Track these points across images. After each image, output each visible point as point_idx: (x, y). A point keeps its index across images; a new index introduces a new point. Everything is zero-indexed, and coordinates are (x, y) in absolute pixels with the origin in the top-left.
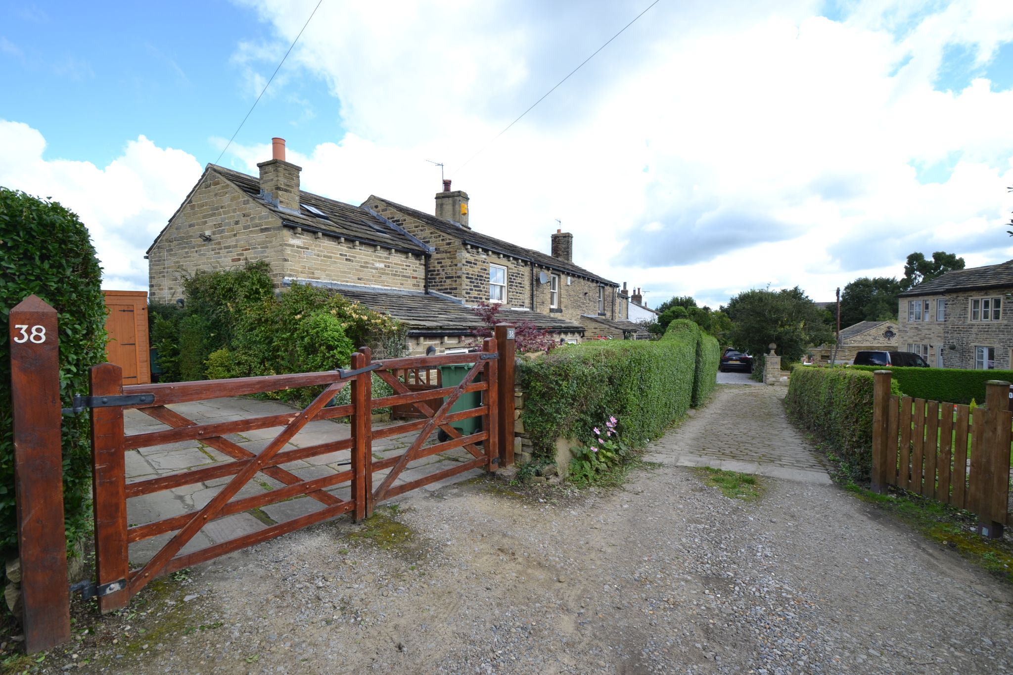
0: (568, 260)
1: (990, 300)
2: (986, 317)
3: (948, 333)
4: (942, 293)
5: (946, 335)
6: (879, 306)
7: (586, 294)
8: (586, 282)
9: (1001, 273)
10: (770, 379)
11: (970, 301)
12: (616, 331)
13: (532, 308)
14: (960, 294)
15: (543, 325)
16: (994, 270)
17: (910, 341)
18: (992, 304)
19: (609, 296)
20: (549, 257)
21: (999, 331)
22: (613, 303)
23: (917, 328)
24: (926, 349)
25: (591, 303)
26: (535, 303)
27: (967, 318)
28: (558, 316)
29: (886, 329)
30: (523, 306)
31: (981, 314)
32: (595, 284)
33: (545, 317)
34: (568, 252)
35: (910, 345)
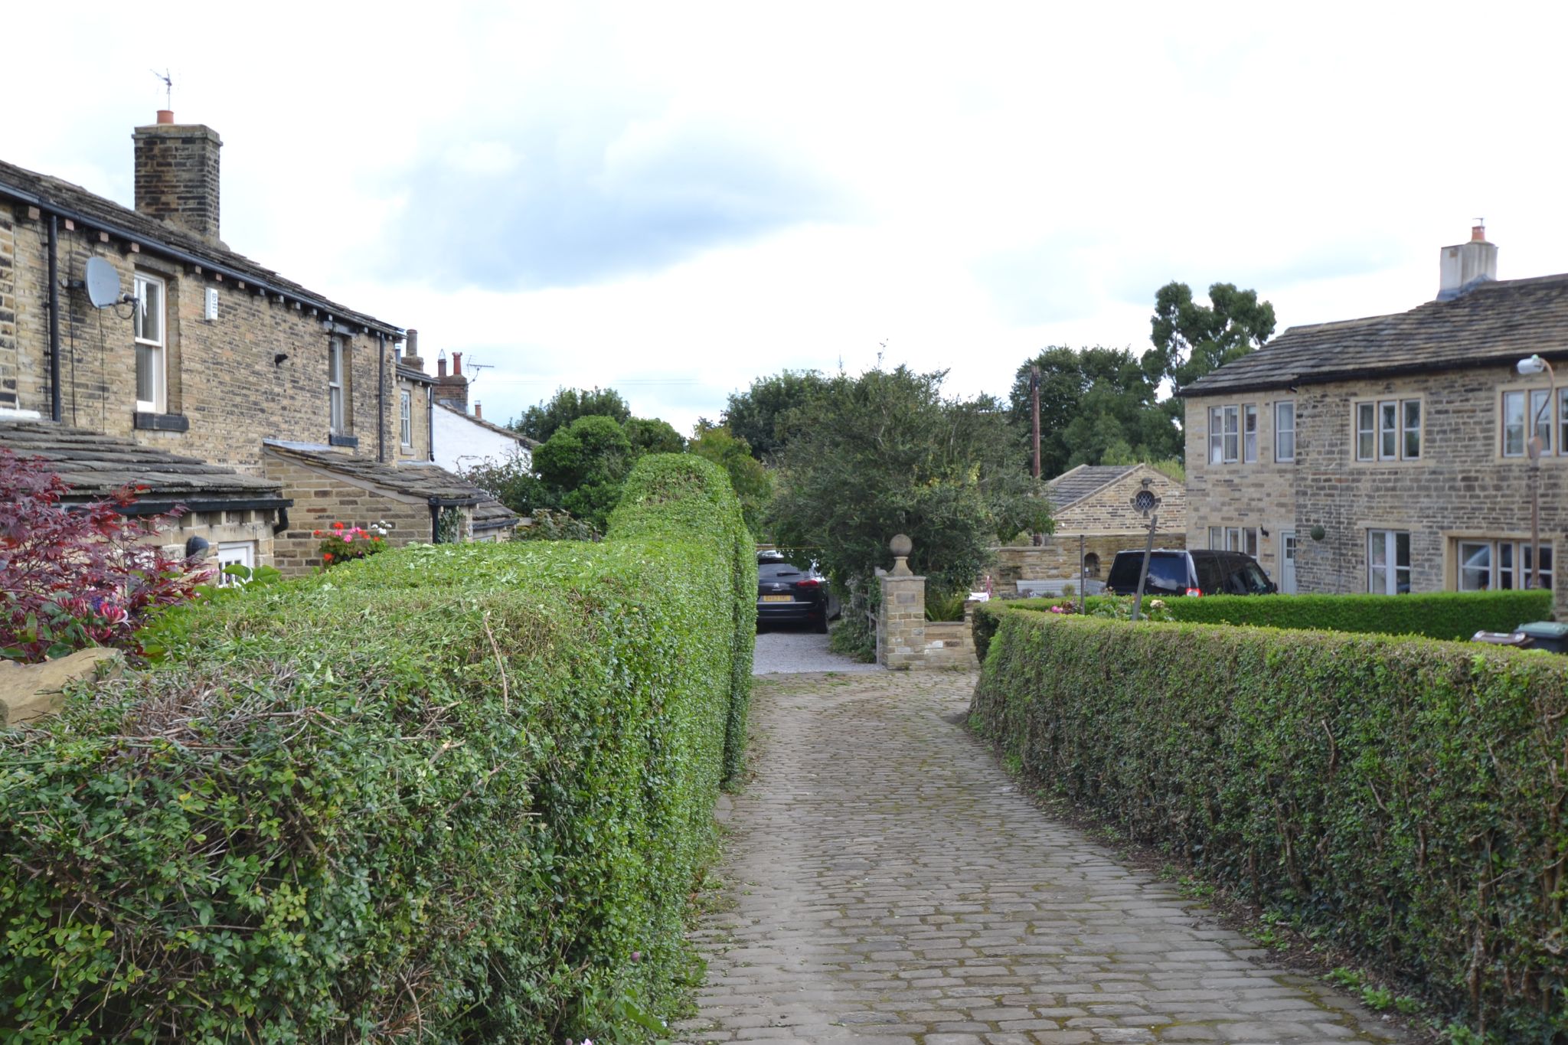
0: (204, 230)
1: (1397, 405)
2: (1388, 451)
3: (1305, 494)
4: (1289, 386)
5: (1301, 501)
6: (1100, 426)
7: (280, 359)
8: (280, 313)
9: (1410, 336)
10: (898, 650)
11: (1352, 407)
12: (403, 505)
13: (53, 409)
14: (1331, 389)
15: (106, 482)
16: (1394, 326)
17: (1215, 519)
18: (1400, 416)
19: (366, 373)
20: (126, 212)
21: (1420, 488)
22: (382, 397)
23: (1229, 482)
24: (1251, 537)
25: (302, 398)
26: (65, 388)
27: (1347, 452)
28: (168, 442)
29: (1138, 487)
30: (11, 398)
31: (1378, 444)
32: (312, 325)
33: (112, 446)
34: (202, 200)
35: (1214, 530)
